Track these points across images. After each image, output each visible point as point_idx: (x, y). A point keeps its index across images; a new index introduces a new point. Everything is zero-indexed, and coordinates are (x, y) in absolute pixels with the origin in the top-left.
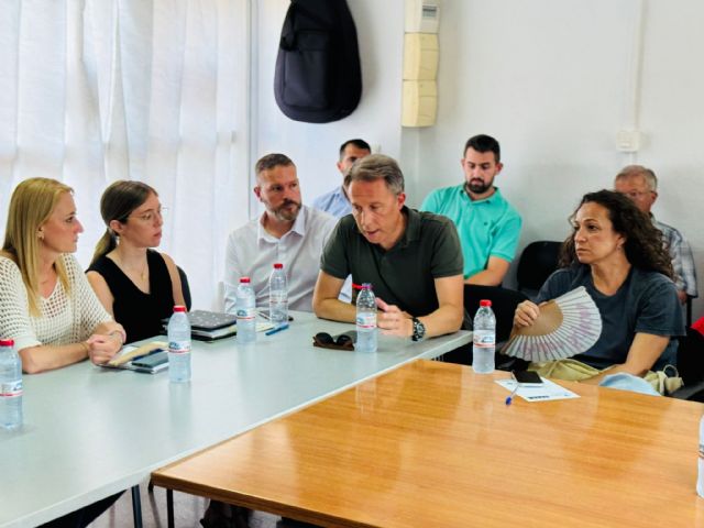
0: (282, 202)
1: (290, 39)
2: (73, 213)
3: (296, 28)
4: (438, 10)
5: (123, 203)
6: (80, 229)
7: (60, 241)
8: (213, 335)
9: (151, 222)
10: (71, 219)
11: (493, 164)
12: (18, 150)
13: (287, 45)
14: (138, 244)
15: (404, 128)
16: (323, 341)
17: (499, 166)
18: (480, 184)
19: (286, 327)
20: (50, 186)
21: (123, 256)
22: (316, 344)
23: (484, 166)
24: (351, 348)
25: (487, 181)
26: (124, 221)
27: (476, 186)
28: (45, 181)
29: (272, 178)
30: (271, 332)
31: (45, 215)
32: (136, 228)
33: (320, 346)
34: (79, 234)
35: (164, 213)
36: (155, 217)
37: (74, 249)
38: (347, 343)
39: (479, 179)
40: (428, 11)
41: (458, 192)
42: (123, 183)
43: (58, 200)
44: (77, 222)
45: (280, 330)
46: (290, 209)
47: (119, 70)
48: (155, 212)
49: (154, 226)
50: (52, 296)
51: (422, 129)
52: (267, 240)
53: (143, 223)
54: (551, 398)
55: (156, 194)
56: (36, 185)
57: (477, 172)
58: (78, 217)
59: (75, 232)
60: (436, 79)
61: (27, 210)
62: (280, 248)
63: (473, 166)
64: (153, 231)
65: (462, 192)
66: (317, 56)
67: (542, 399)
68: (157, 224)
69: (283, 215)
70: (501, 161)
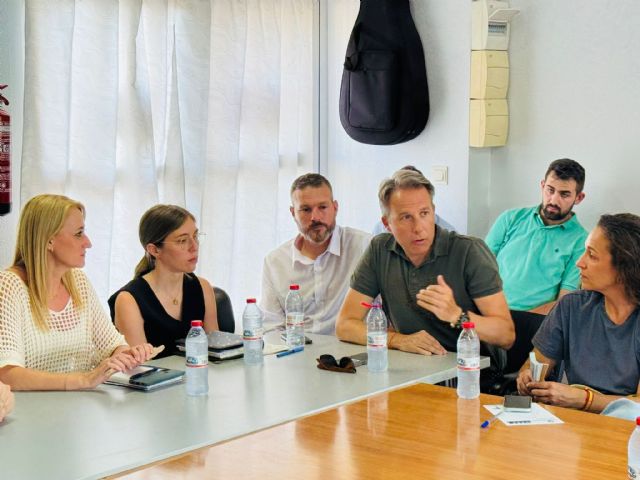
0: (311, 223)
1: (354, 60)
2: (82, 228)
3: (360, 48)
4: (508, 25)
5: (160, 227)
6: (87, 244)
7: (69, 256)
8: (222, 355)
9: (186, 246)
10: (80, 234)
11: (574, 194)
12: (69, 174)
13: (351, 65)
14: (174, 269)
15: (472, 148)
16: (327, 363)
17: (580, 196)
18: (556, 211)
19: (301, 350)
20: (61, 201)
21: (158, 280)
22: (320, 367)
23: (563, 193)
24: (352, 370)
25: (564, 209)
26: (159, 245)
27: (552, 213)
28: (55, 197)
29: (303, 197)
30: (282, 354)
31: (56, 229)
32: (172, 253)
33: (324, 368)
34: (87, 250)
35: (201, 238)
36: (191, 242)
37: (81, 264)
38: (348, 366)
39: (556, 206)
40: (496, 27)
41: (532, 214)
42: (162, 207)
43: (68, 215)
44: (85, 237)
45: (293, 352)
46: (319, 231)
47: (175, 95)
48: (191, 237)
49: (189, 250)
50: (64, 311)
51: (494, 149)
52: (302, 262)
53: (177, 248)
54: (532, 424)
55: (193, 218)
56: (47, 201)
57: (555, 199)
58: (87, 232)
59: (83, 247)
60: (507, 98)
61: (38, 224)
62: (316, 269)
63: (552, 190)
64: (189, 256)
65: (536, 215)
66: (381, 75)
67: (523, 424)
68: (193, 249)
69: (311, 236)
70: (584, 191)
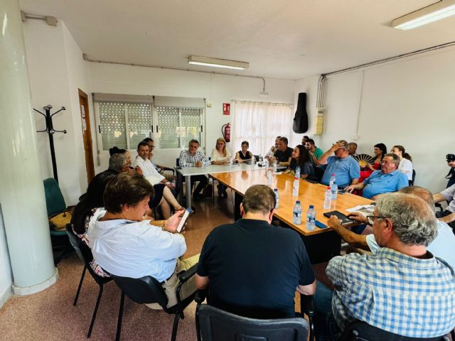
3: (296, 116)
13: (294, 119)
15: (314, 134)
40: (320, 112)
60: (323, 125)
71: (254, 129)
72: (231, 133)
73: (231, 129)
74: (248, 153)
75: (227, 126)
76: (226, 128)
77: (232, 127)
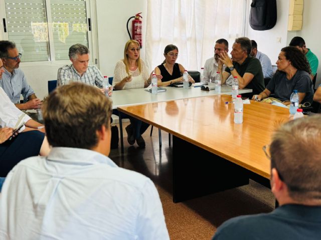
1: (253, 4)
15: (288, 31)
22: (201, 89)
50: (135, 71)
59: (135, 53)
60: (302, 15)
64: (172, 59)
66: (261, 8)
71: (183, 24)
72: (144, 32)
73: (144, 25)
74: (177, 68)
75: (137, 20)
76: (134, 22)
77: (144, 20)
